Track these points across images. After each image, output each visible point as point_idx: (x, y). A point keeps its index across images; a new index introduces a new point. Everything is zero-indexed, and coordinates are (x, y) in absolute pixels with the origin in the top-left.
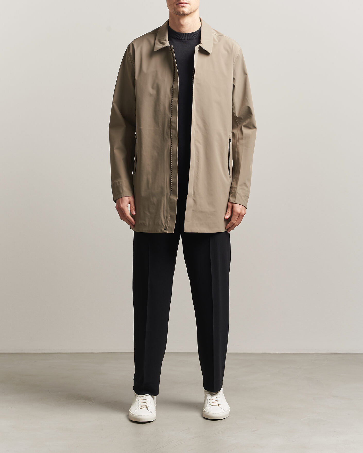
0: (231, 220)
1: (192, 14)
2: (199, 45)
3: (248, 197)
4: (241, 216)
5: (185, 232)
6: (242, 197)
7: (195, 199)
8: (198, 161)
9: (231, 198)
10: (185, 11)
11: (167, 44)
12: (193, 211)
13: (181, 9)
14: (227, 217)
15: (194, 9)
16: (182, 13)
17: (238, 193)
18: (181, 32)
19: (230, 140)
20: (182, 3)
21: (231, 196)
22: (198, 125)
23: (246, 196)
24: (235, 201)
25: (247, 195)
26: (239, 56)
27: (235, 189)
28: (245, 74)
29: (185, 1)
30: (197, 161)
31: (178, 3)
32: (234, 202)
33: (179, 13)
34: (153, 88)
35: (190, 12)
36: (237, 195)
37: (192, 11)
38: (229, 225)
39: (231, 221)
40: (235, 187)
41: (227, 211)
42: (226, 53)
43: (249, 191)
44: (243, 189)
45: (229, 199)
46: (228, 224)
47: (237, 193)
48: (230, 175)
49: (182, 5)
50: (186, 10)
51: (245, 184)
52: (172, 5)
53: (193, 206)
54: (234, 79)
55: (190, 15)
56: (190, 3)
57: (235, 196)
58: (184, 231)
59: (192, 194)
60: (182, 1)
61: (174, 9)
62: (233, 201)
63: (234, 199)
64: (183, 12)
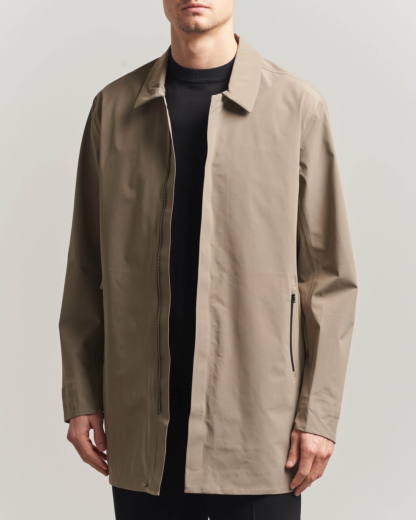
0: (298, 470)
1: (215, 29)
2: (223, 94)
3: (337, 418)
4: (319, 460)
5: (186, 491)
6: (322, 420)
7: (209, 421)
8: (218, 341)
9: (297, 422)
10: (201, 23)
11: (161, 92)
12: (206, 447)
13: (193, 20)
14: (291, 464)
15: (220, 19)
16: (193, 26)
17: (310, 409)
18: (192, 68)
19: (293, 296)
20: (193, 6)
21: (298, 417)
22: (218, 263)
23: (330, 416)
24: (304, 428)
25: (332, 415)
26: (316, 117)
27: (306, 402)
28: (329, 155)
29: (200, 2)
30: (215, 341)
31: (184, 6)
32: (302, 430)
33: (188, 27)
34: (131, 185)
35: (211, 25)
36: (311, 415)
37: (216, 23)
38: (296, 481)
39: (298, 472)
40: (305, 398)
41: (290, 452)
42: (286, 109)
43: (338, 406)
44: (323, 401)
45: (294, 424)
46: (294, 479)
47: (309, 411)
48: (294, 370)
49: (194, 9)
50: (203, 21)
51: (328, 389)
52: (173, 10)
53: (205, 437)
54: (303, 166)
55: (211, 31)
56: (212, 6)
57: (304, 418)
58: (184, 490)
59: (203, 412)
60: (193, 2)
61: (178, 20)
62: (301, 427)
63: (303, 424)
64: (197, 25)
